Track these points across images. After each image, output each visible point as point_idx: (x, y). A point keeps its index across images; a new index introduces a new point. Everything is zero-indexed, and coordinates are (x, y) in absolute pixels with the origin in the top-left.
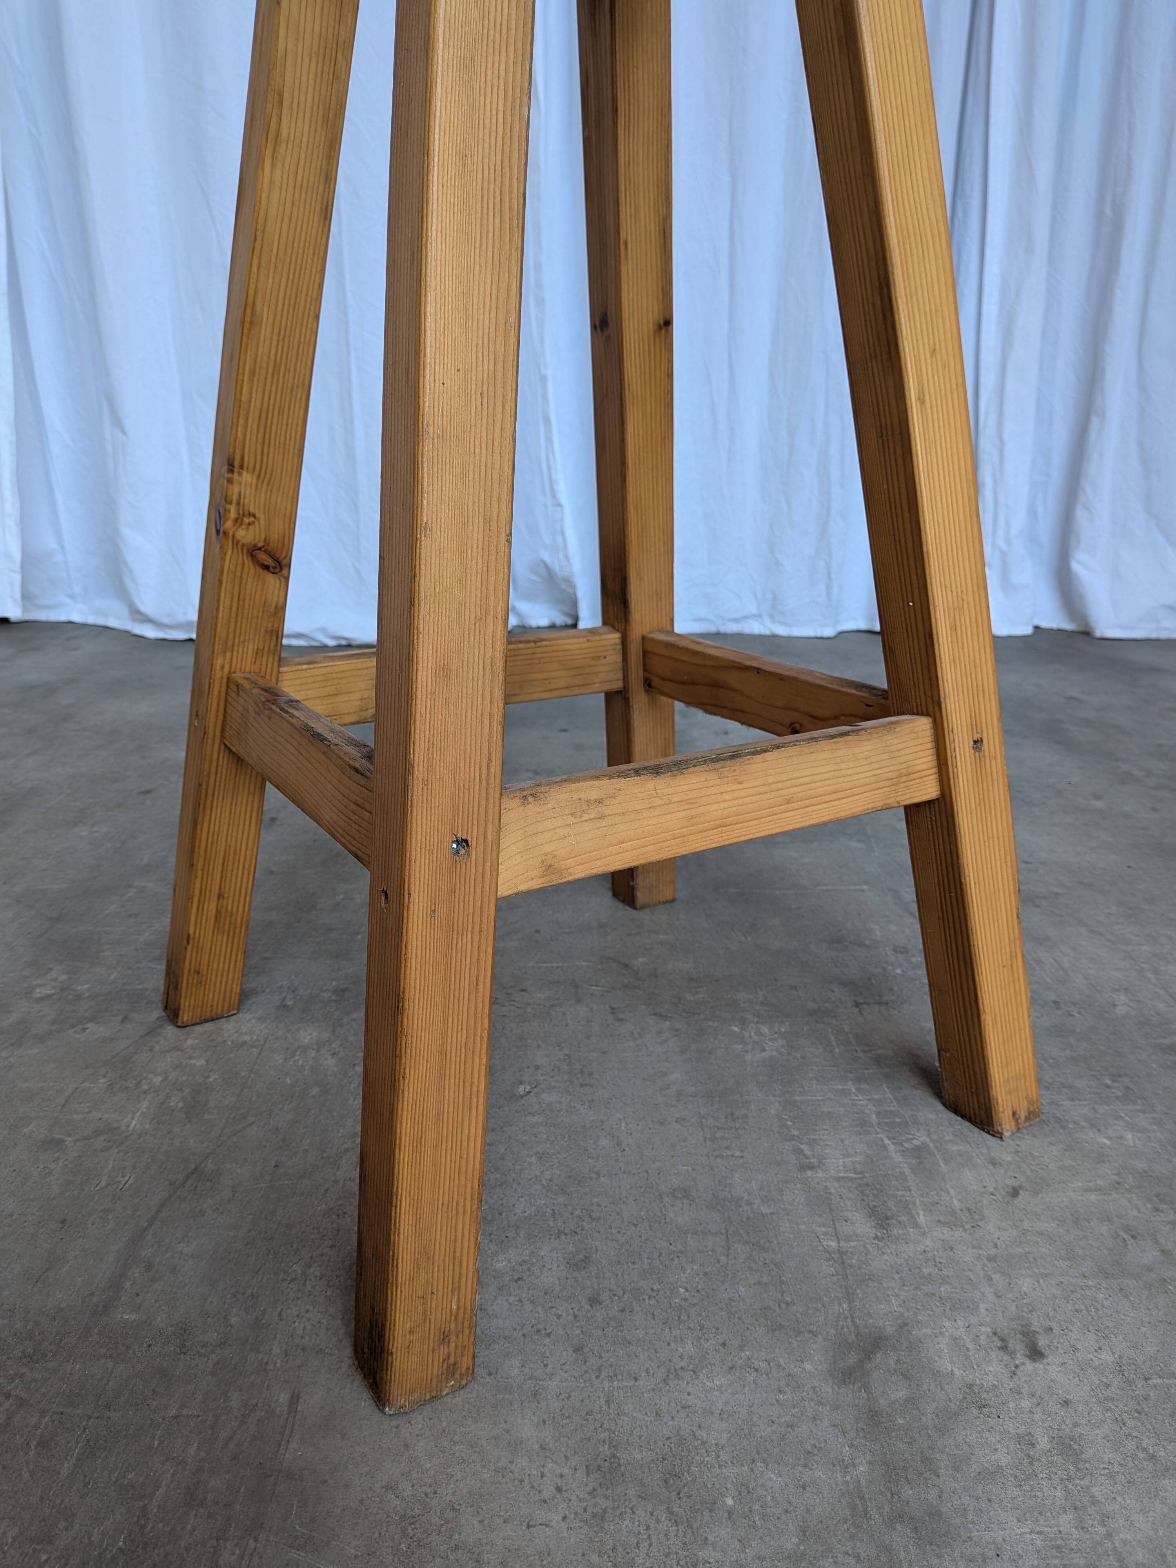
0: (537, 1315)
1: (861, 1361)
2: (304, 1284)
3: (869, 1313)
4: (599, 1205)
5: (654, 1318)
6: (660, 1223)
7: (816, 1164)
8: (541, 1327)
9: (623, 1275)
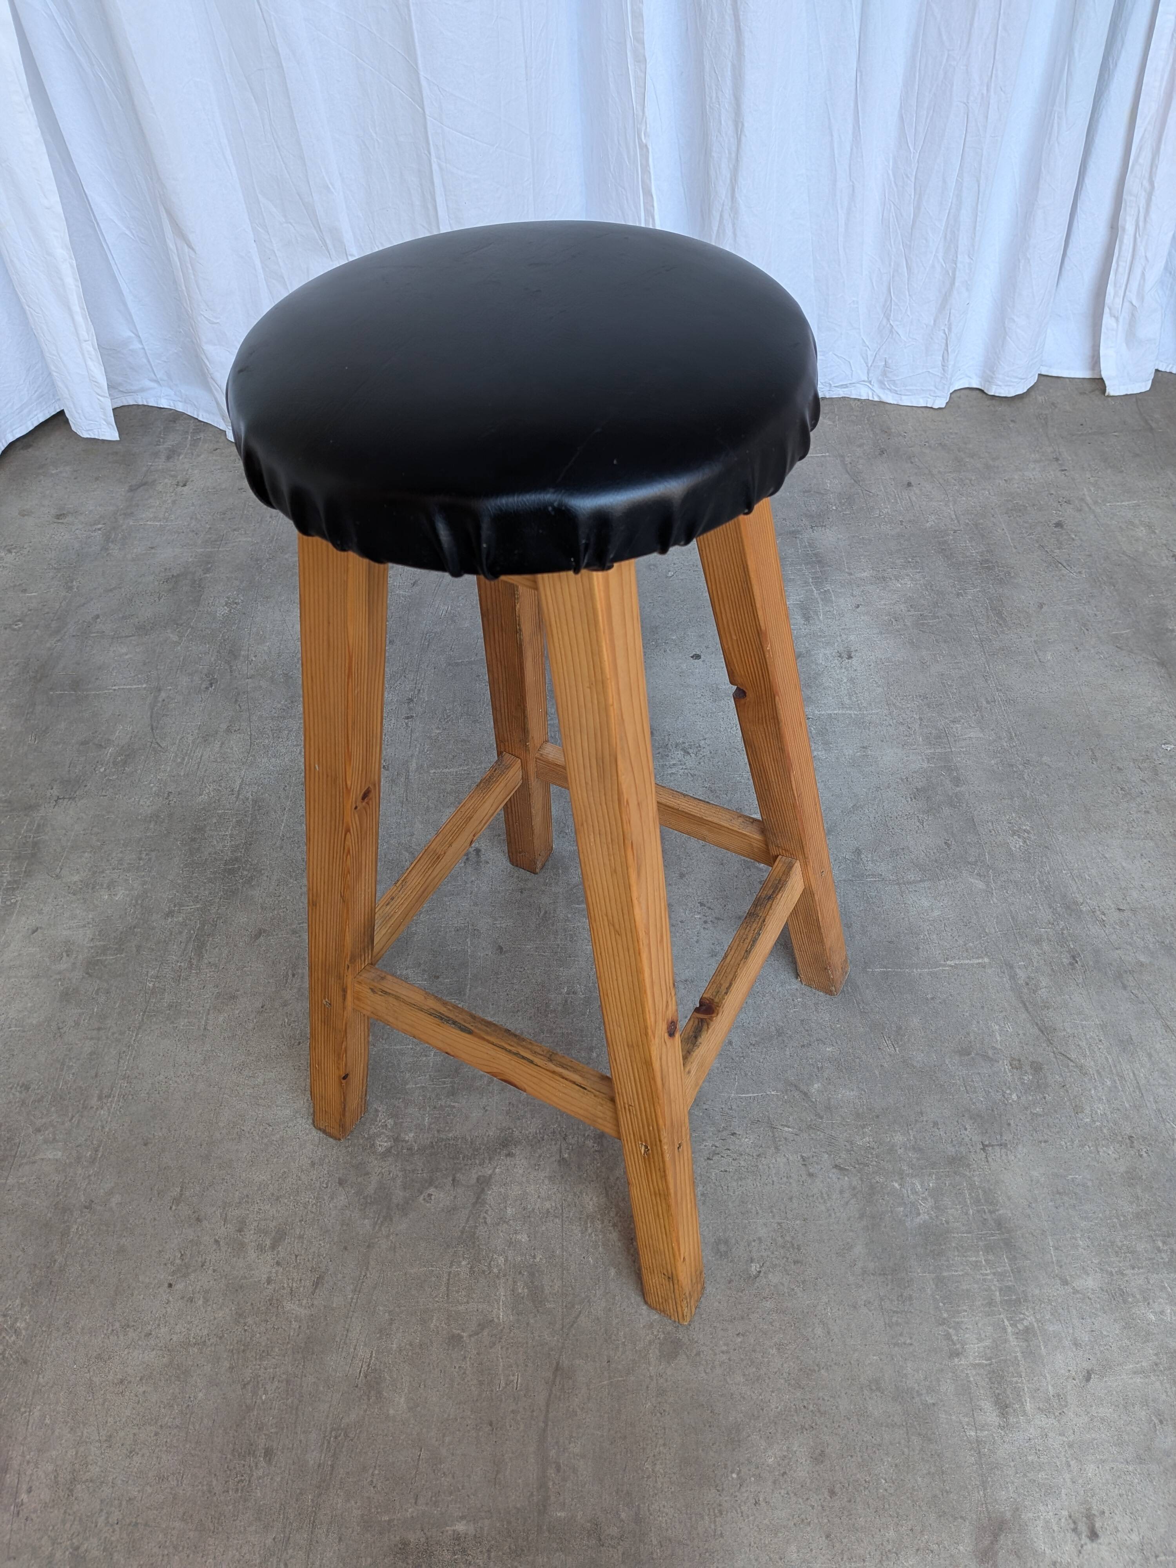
0: (800, 1506)
1: (992, 1543)
2: (656, 1482)
3: (996, 1500)
4: (823, 1399)
5: (869, 1508)
6: (864, 1416)
7: (960, 1350)
8: (803, 1516)
9: (846, 1468)
